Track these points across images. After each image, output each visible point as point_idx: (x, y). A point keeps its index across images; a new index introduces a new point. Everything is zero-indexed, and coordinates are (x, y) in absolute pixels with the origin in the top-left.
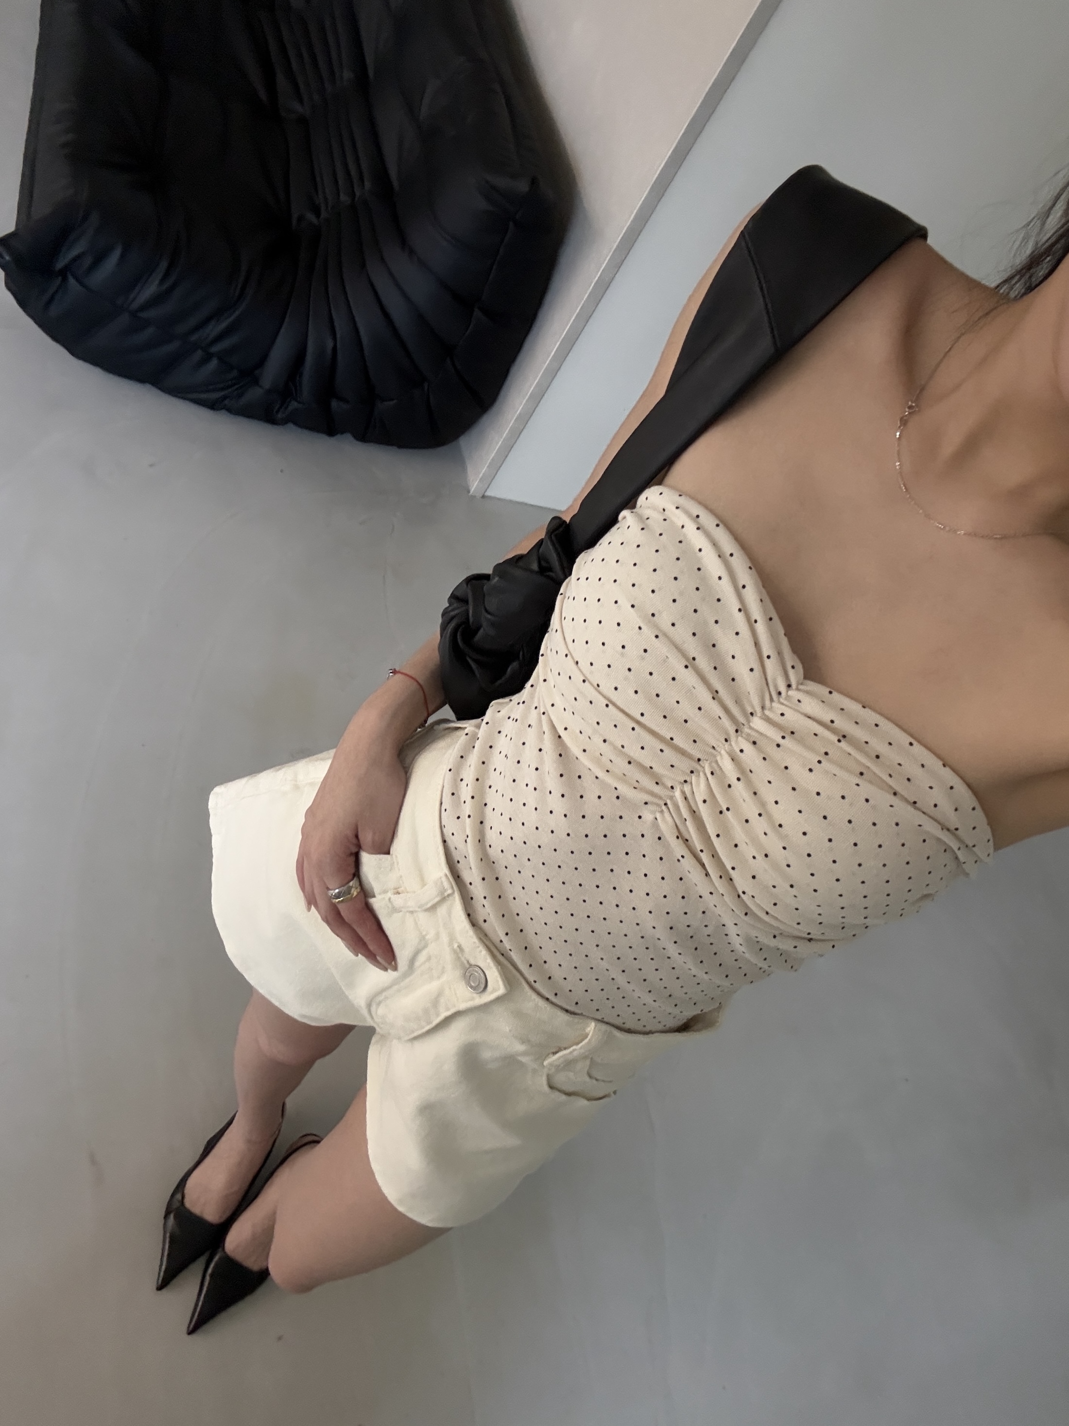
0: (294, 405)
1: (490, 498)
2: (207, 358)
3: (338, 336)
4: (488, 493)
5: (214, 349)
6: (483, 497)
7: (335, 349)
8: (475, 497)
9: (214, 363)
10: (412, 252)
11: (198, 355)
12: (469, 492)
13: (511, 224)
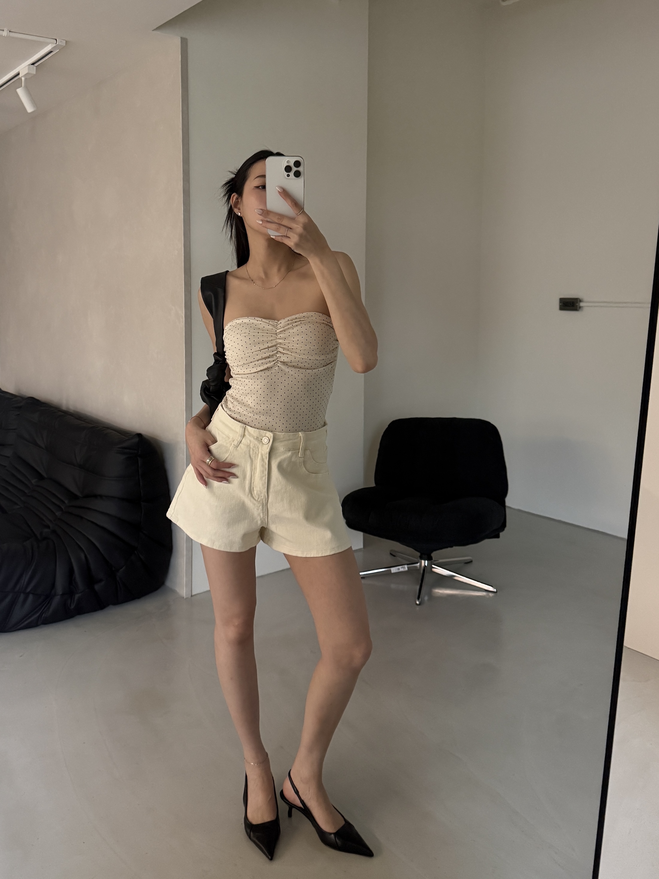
0: (77, 596)
1: (195, 595)
2: (27, 595)
3: (85, 551)
4: (194, 593)
5: (28, 590)
6: (192, 596)
7: (86, 557)
8: (188, 598)
9: (31, 597)
10: (101, 496)
11: (22, 596)
12: (184, 598)
13: (139, 459)
